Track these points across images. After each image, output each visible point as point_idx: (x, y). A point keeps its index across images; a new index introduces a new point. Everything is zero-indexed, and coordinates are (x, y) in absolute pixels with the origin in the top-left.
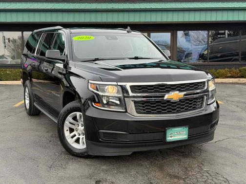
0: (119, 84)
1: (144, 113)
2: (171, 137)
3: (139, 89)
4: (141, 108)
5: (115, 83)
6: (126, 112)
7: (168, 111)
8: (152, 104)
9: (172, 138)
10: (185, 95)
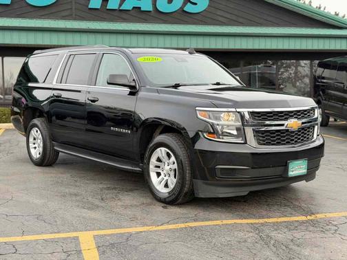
0: (238, 110)
1: (264, 144)
2: (292, 171)
3: (259, 117)
4: (261, 138)
5: (234, 110)
6: (246, 143)
7: (287, 142)
8: (271, 133)
9: (294, 173)
10: (303, 123)
